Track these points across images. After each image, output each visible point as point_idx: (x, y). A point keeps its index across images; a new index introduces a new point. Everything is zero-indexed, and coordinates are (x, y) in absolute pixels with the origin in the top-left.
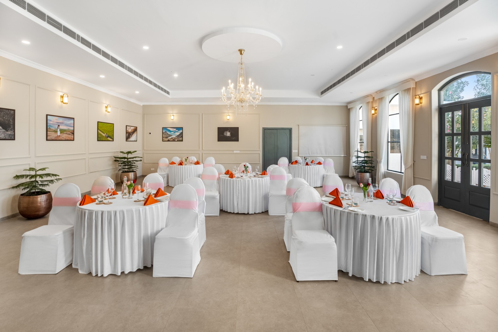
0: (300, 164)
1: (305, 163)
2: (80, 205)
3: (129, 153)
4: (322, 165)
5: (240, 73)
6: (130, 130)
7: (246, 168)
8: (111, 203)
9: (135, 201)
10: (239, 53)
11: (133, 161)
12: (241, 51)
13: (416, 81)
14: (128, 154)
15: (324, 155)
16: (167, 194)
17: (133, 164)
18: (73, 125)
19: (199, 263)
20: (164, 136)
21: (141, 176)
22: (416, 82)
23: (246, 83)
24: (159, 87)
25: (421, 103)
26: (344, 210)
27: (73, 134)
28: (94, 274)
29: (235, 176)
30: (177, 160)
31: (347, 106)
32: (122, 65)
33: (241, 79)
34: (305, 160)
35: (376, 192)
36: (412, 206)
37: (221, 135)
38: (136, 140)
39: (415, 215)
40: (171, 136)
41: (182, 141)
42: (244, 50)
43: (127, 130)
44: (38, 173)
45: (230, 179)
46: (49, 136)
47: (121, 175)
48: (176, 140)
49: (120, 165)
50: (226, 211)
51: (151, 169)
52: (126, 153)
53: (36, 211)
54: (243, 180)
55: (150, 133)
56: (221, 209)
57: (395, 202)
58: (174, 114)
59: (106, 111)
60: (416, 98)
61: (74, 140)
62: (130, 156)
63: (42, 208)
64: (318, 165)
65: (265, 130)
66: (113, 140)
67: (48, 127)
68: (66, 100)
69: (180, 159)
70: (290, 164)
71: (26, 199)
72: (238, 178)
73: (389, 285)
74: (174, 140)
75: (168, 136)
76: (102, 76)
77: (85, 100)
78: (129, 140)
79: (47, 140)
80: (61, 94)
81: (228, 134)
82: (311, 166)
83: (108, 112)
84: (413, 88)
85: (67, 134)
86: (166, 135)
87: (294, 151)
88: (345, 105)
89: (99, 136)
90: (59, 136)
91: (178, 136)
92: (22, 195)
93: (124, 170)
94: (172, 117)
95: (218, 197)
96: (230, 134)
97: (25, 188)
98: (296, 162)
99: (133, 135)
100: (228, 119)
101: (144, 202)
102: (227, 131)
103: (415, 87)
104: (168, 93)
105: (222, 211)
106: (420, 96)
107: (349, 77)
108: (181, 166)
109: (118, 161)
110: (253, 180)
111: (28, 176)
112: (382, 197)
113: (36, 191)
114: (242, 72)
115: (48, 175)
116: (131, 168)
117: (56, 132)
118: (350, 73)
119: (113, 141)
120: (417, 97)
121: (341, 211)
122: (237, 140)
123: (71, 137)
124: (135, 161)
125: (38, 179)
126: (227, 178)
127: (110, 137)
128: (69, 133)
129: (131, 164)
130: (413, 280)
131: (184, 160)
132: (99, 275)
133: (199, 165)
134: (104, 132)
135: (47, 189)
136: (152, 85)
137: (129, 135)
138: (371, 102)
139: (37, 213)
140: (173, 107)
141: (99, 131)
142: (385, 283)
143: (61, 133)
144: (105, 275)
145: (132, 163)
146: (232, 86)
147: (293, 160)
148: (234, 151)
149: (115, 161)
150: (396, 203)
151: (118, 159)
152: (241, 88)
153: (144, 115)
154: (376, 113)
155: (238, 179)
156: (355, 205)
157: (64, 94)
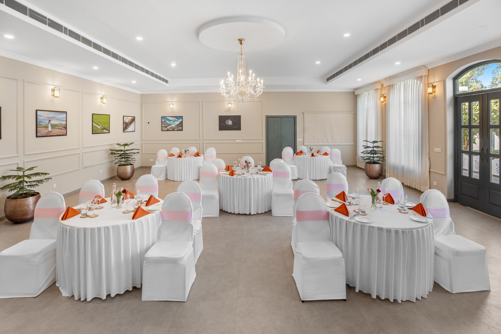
0: (306, 155)
1: (311, 154)
2: (62, 219)
3: (126, 145)
4: (329, 155)
5: (240, 64)
6: (128, 120)
7: (248, 164)
8: (97, 216)
9: (123, 213)
10: (238, 42)
11: (130, 153)
12: (241, 41)
13: (429, 68)
14: (125, 147)
15: (330, 143)
16: (159, 201)
17: (131, 157)
18: (66, 119)
19: (194, 281)
20: (163, 125)
21: (140, 167)
22: (428, 70)
23: (247, 75)
24: (157, 76)
25: (434, 92)
26: (350, 220)
27: (66, 128)
28: (76, 298)
29: (236, 173)
30: (176, 151)
31: (354, 92)
32: (115, 56)
33: (240, 71)
34: (311, 150)
35: (386, 197)
36: (425, 215)
37: (223, 124)
38: (134, 130)
39: (428, 226)
40: (171, 125)
41: (182, 130)
42: (244, 40)
43: (124, 120)
44: (27, 173)
45: (230, 177)
46: (39, 132)
47: (117, 169)
48: (176, 130)
49: (117, 157)
50: (226, 211)
51: (150, 160)
52: (123, 145)
53: (23, 215)
54: (244, 179)
55: (149, 123)
56: (221, 208)
57: (406, 208)
58: (174, 103)
59: (102, 102)
60: (428, 86)
61: (66, 135)
62: (127, 148)
63: (30, 211)
64: (325, 156)
65: (268, 118)
66: (109, 131)
67: (38, 123)
68: (57, 93)
69: (179, 151)
70: (294, 155)
71: (13, 202)
72: (239, 175)
73: (399, 303)
74: (173, 130)
75: (167, 125)
76: (95, 68)
77: (78, 92)
78: (127, 131)
79: (37, 136)
80: (52, 87)
81: (230, 123)
82: (317, 157)
83: (103, 103)
84: (425, 76)
85: (59, 129)
86: (165, 125)
87: (299, 140)
88: (352, 91)
89: (94, 129)
90: (50, 131)
91: (178, 125)
92: (8, 198)
93: (120, 163)
94: (171, 106)
95: (218, 197)
96: (231, 122)
97: (12, 189)
98: (301, 152)
99: (131, 125)
100: (230, 107)
101: (133, 214)
102: (228, 119)
103: (428, 75)
104: (167, 81)
105: (222, 211)
106: (433, 84)
107: (357, 64)
108: (180, 158)
109: (114, 153)
110: (255, 178)
111: (16, 177)
112: (392, 202)
113: (24, 192)
114: (242, 63)
115: (37, 174)
116: (128, 161)
117: (47, 127)
118: (357, 60)
119: (109, 133)
120: (430, 86)
121: (347, 221)
122: (239, 129)
123: (63, 131)
124: (132, 153)
125: (26, 179)
126: (226, 176)
127: (106, 129)
128: (61, 128)
129: (128, 157)
130: (426, 297)
131: (183, 152)
132: (82, 299)
133: (199, 157)
134: (100, 124)
135: (36, 189)
136: (149, 74)
137: (126, 126)
138: (380, 89)
139: (24, 217)
140: (172, 95)
141: (94, 123)
142: (395, 301)
143: (52, 128)
144: (89, 300)
145: (129, 155)
146: (231, 79)
147: (298, 151)
148: (236, 140)
149: (111, 153)
150: (407, 211)
151: (114, 152)
152: (241, 81)
153: (142, 104)
154: (385, 101)
155: (239, 177)
156: (362, 214)
157: (55, 88)
